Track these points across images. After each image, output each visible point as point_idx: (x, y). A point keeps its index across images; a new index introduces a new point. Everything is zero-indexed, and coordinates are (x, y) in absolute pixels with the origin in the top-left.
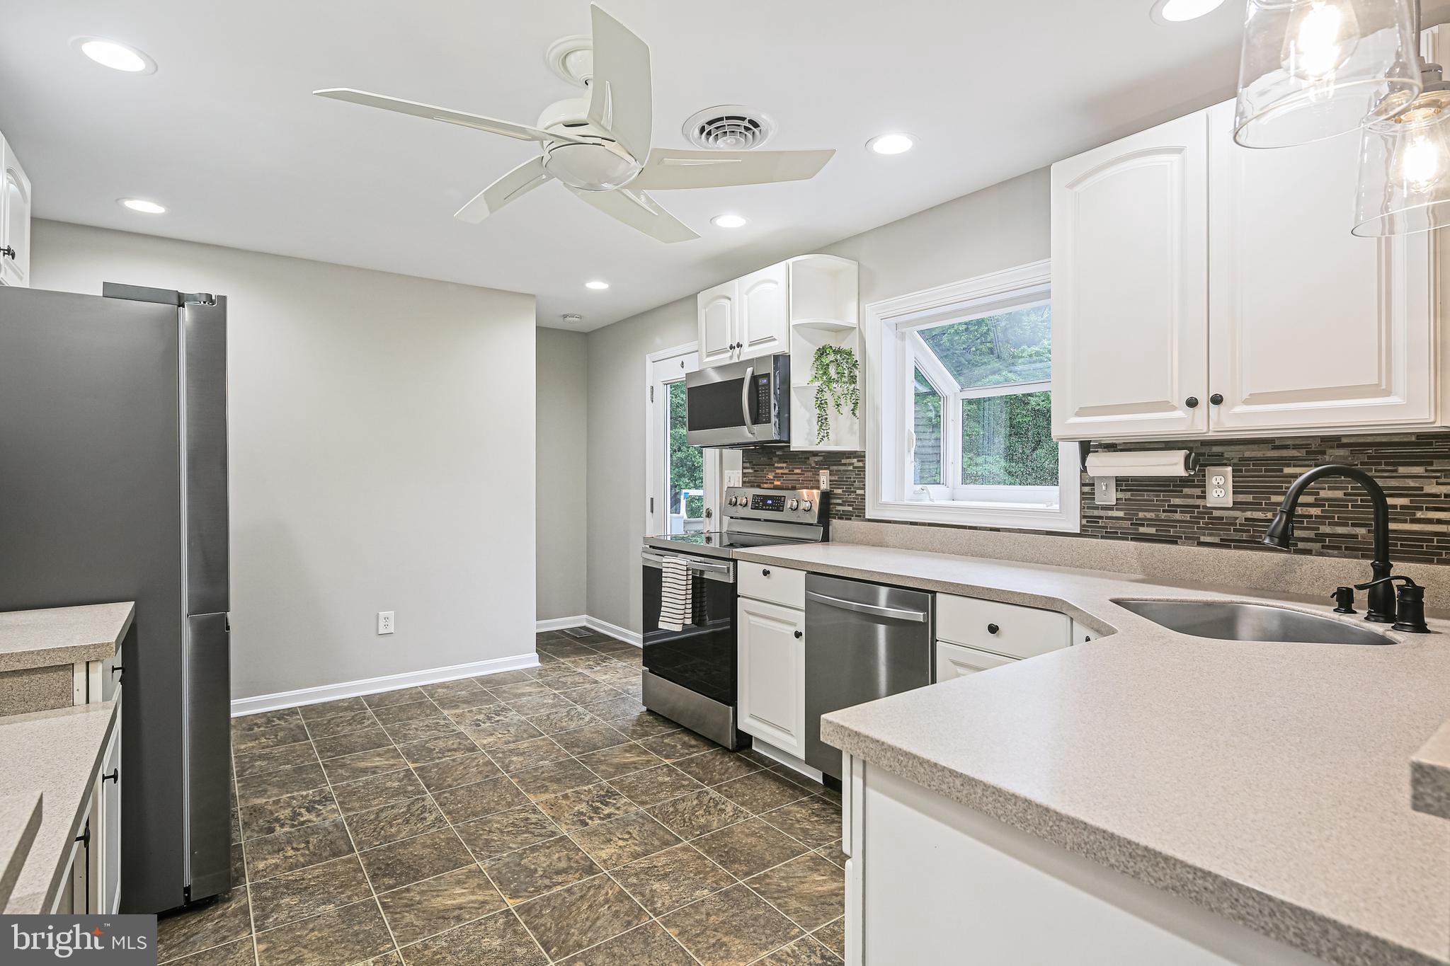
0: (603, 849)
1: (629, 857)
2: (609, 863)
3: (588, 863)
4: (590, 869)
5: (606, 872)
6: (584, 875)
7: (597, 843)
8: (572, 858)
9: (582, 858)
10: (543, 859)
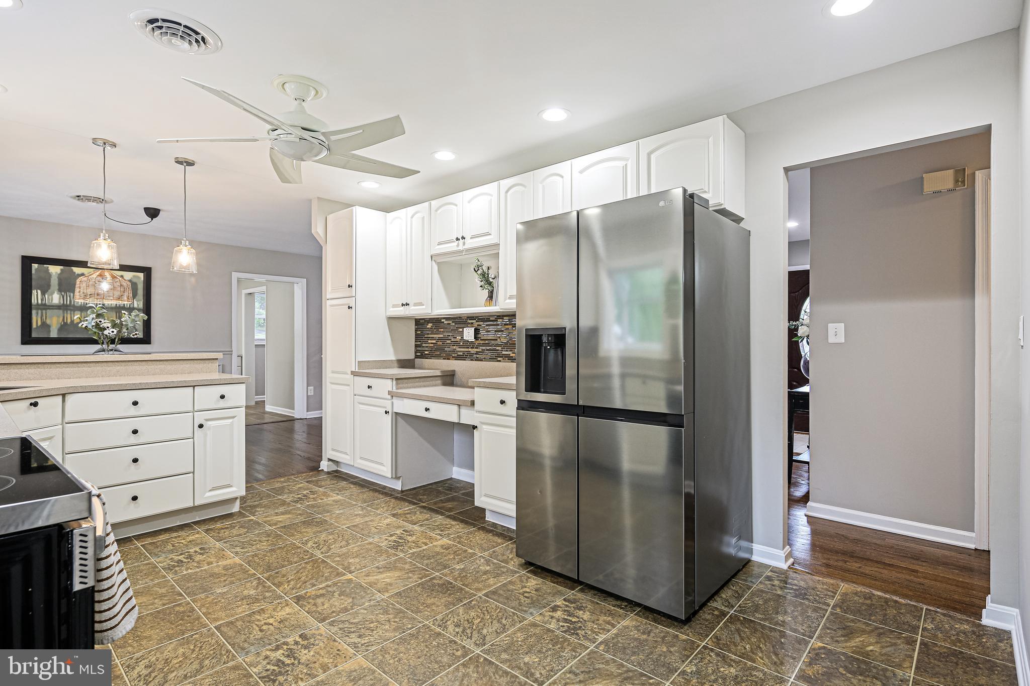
0: (288, 614)
1: (267, 609)
2: (284, 604)
3: (301, 603)
4: (298, 599)
5: (288, 598)
6: (304, 596)
7: (292, 619)
8: (313, 605)
9: (305, 606)
10: (336, 603)
